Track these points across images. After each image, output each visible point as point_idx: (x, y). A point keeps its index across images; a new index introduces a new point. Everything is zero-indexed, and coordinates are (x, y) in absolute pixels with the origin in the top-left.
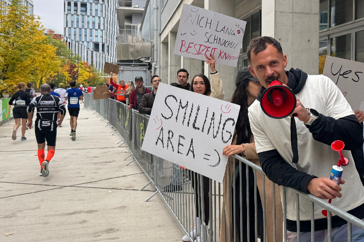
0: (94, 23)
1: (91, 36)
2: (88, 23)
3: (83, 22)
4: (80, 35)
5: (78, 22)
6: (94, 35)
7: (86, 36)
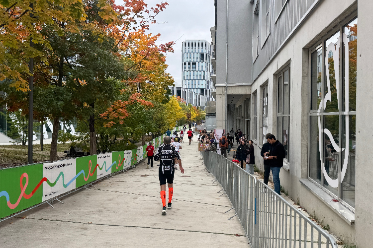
0: (201, 75)
1: (199, 84)
2: (197, 76)
3: (194, 76)
4: (192, 84)
5: (190, 76)
6: (201, 84)
7: (195, 85)
